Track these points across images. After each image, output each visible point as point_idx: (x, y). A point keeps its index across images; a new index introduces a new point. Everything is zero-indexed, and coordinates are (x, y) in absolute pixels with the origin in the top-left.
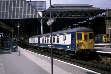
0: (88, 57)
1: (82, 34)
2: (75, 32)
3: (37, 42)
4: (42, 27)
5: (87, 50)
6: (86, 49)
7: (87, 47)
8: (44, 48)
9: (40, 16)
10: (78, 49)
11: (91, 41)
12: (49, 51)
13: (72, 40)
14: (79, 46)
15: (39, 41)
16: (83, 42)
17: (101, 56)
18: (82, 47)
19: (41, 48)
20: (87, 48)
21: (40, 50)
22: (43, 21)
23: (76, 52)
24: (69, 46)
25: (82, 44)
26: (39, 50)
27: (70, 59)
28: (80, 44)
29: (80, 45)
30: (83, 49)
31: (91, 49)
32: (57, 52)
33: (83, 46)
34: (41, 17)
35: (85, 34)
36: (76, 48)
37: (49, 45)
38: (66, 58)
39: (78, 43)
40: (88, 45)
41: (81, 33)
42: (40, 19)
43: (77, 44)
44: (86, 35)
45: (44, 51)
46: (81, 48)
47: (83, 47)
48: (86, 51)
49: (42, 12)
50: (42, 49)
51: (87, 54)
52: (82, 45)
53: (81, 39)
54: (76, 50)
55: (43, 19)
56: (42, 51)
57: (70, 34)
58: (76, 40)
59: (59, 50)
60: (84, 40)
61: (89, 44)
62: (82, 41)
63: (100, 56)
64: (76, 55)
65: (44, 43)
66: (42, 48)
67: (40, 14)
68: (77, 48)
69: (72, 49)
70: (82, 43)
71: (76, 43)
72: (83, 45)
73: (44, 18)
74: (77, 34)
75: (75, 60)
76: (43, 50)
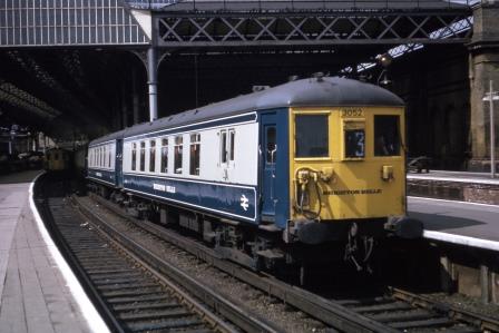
0: (369, 270)
1: (330, 118)
2: (287, 107)
3: (113, 168)
4: (151, 89)
5: (361, 222)
6: (355, 217)
9: (142, 33)
10: (300, 218)
11: (385, 170)
13: (264, 159)
14: (307, 201)
15: (119, 163)
16: (334, 173)
18: (328, 205)
19: (126, 195)
20: (363, 214)
22: (156, 58)
23: (286, 238)
24: (249, 193)
25: (329, 190)
28: (313, 187)
29: (312, 189)
30: (338, 216)
31: (385, 220)
34: (150, 37)
35: (346, 122)
36: (292, 211)
37: (156, 187)
39: (306, 176)
40: (368, 193)
41: (326, 116)
42: (144, 48)
43: (299, 186)
44: (359, 126)
46: (325, 215)
48: (354, 230)
49: (154, 13)
50: (130, 205)
52: (326, 193)
54: (292, 224)
55: (158, 51)
58: (293, 160)
59: (202, 216)
60: (342, 157)
62: (326, 169)
65: (138, 170)
66: (131, 200)
67: (145, 22)
68: (298, 211)
69: (264, 218)
70: (328, 181)
71: (293, 178)
72: (336, 193)
73: (161, 42)
74: (298, 118)
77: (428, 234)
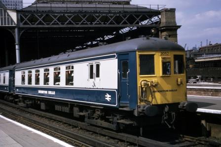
0: (174, 127)
1: (155, 56)
2: (135, 51)
3: (7, 83)
6: (167, 102)
7: (170, 98)
8: (25, 98)
10: (143, 104)
11: (179, 80)
12: (40, 105)
13: (121, 76)
14: (146, 96)
15: (12, 81)
16: (158, 83)
17: (207, 122)
18: (155, 97)
19: (17, 96)
20: (171, 101)
21: (16, 103)
23: (136, 114)
25: (155, 90)
26: (11, 101)
27: (114, 134)
30: (159, 102)
31: (179, 104)
32: (66, 110)
33: (158, 95)
35: (163, 58)
36: (139, 101)
37: (40, 92)
38: (98, 130)
39: (145, 84)
40: (172, 91)
41: (153, 55)
43: (142, 88)
44: (168, 60)
45: (28, 107)
46: (154, 102)
47: (158, 99)
48: (166, 109)
50: (20, 102)
51: (169, 120)
52: (154, 92)
53: (153, 72)
54: (139, 107)
56: (21, 104)
57: (114, 56)
58: (139, 76)
59: (72, 105)
60: (161, 75)
61: (175, 88)
62: (154, 80)
63: (203, 122)
64: (135, 123)
65: (27, 84)
66: (21, 99)
68: (141, 101)
69: (121, 105)
71: (139, 85)
72: (158, 91)
74: (141, 56)
75: (135, 137)
76: (24, 102)
77: (199, 110)
